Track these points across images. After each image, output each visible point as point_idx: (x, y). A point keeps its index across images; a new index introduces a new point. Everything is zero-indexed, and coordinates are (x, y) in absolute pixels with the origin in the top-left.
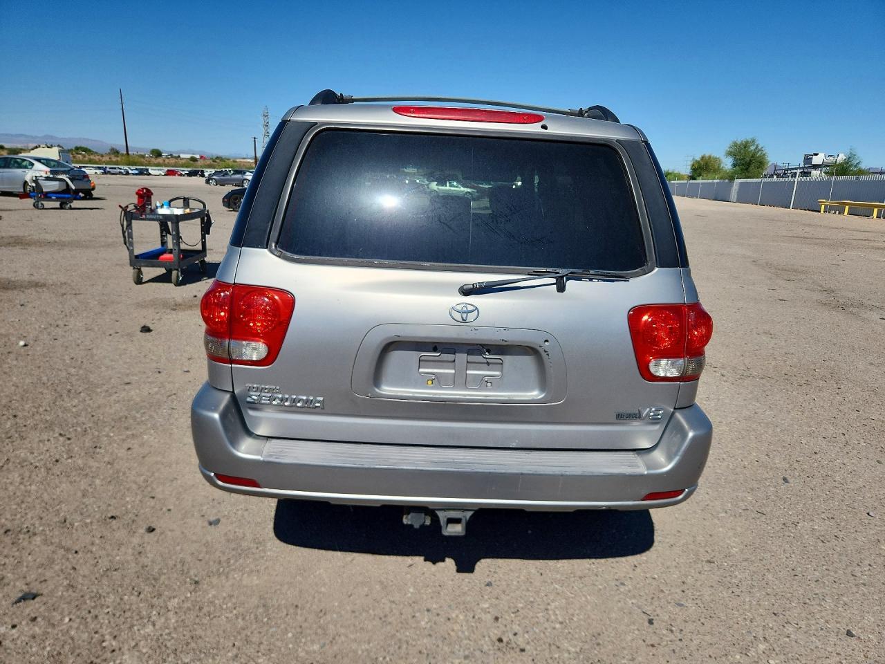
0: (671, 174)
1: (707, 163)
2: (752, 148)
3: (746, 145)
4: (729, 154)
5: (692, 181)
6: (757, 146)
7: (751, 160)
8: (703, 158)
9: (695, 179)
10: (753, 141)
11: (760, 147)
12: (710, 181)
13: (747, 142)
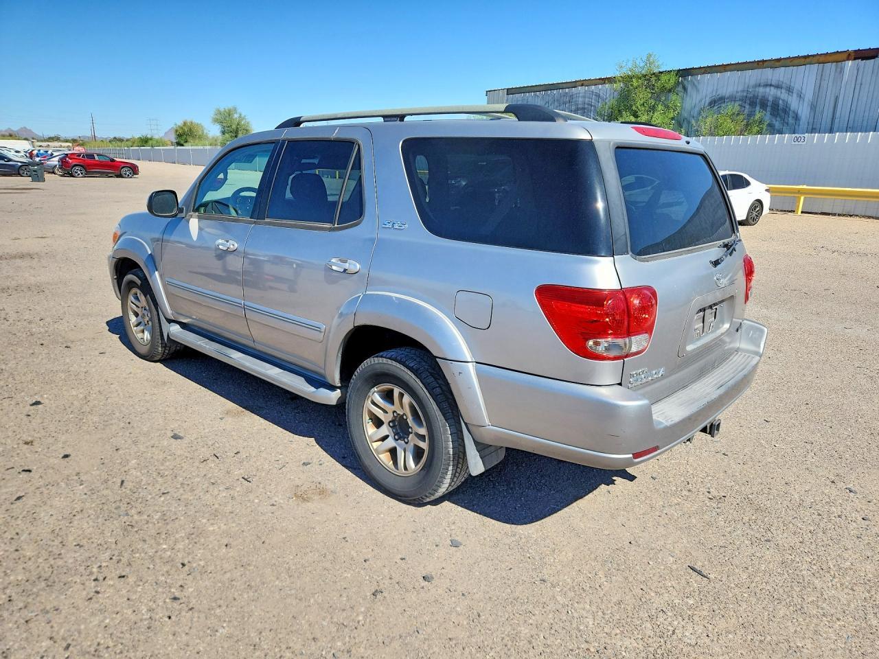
0: (151, 139)
1: (191, 130)
2: (236, 116)
3: (229, 113)
4: (216, 121)
5: (179, 147)
6: (240, 115)
7: (237, 128)
8: (185, 124)
9: (182, 145)
10: (235, 109)
11: (243, 116)
12: (202, 147)
13: (230, 111)
